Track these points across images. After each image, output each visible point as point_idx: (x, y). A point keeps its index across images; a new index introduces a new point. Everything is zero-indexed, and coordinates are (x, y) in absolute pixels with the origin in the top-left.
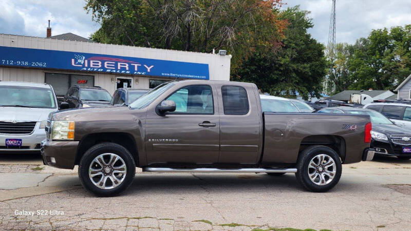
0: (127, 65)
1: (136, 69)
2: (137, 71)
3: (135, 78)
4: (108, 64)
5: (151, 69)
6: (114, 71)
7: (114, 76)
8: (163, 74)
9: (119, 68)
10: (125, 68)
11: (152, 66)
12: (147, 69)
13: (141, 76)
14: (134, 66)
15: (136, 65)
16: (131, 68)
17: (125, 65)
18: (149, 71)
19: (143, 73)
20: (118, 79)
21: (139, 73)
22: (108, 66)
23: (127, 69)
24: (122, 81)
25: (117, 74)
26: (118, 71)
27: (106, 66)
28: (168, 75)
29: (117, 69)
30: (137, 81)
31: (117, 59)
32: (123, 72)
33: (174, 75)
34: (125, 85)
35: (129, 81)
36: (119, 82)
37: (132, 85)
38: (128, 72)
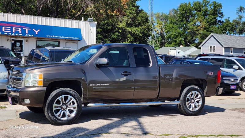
0: (20, 29)
1: (27, 33)
2: (28, 34)
3: (26, 39)
4: (5, 28)
5: (38, 32)
6: (10, 34)
7: (9, 38)
8: (47, 36)
9: (14, 32)
10: (19, 31)
11: (39, 30)
12: (35, 32)
13: (31, 37)
14: (26, 30)
15: (27, 29)
16: (23, 32)
17: (18, 29)
18: (37, 33)
19: (32, 36)
20: (12, 40)
21: (29, 35)
22: (5, 30)
23: (20, 32)
24: (16, 41)
25: (11, 36)
26: (13, 34)
27: (3, 30)
28: (51, 36)
29: (12, 32)
30: (27, 41)
32: (17, 34)
33: (56, 37)
34: (18, 44)
35: (21, 42)
36: (13, 42)
37: (23, 44)
38: (21, 35)
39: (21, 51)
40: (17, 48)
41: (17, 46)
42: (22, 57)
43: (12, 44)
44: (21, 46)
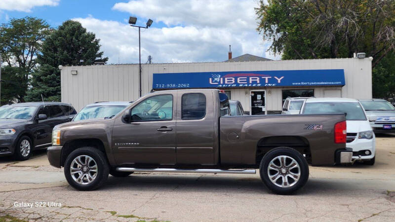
0: (258, 78)
1: (267, 82)
2: (268, 84)
3: (268, 90)
4: (240, 79)
5: (281, 80)
6: (246, 85)
7: (248, 90)
8: (294, 84)
9: (251, 82)
10: (256, 81)
11: (282, 78)
12: (277, 80)
13: (271, 87)
14: (265, 79)
15: (267, 78)
17: (256, 79)
18: (279, 82)
19: (273, 85)
20: (252, 92)
21: (270, 85)
22: (240, 81)
23: (258, 82)
24: (256, 94)
25: (248, 88)
26: (250, 85)
27: (238, 82)
28: (299, 84)
29: (248, 83)
30: (270, 92)
31: (248, 74)
32: (254, 85)
33: (306, 83)
34: (259, 97)
35: (262, 94)
36: (253, 94)
37: (265, 96)
38: (259, 85)
39: (263, 105)
40: (258, 101)
41: (258, 99)
42: (264, 112)
43: (252, 97)
44: (263, 99)
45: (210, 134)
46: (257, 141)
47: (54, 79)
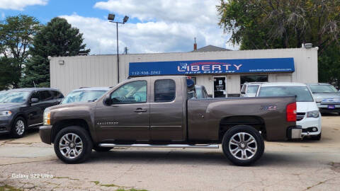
0: (220, 66)
1: (227, 69)
3: (228, 76)
4: (204, 67)
5: (239, 67)
6: (210, 72)
7: (211, 76)
8: (250, 71)
9: (213, 69)
10: (218, 69)
11: (241, 65)
12: (236, 68)
13: (232, 74)
15: (227, 66)
16: (223, 68)
17: (218, 66)
18: (238, 69)
19: (233, 72)
20: (214, 78)
21: (230, 72)
23: (220, 69)
24: (218, 79)
25: (211, 74)
26: (213, 72)
27: (203, 69)
28: (255, 70)
29: (211, 70)
30: (230, 78)
31: (211, 62)
32: (216, 72)
33: (261, 70)
34: (220, 82)
35: (223, 79)
36: (215, 80)
37: (226, 81)
38: (221, 72)
39: (224, 89)
40: (219, 86)
41: (220, 84)
42: (225, 95)
43: (214, 82)
44: (224, 84)
45: (179, 114)
46: (220, 120)
47: (44, 68)
